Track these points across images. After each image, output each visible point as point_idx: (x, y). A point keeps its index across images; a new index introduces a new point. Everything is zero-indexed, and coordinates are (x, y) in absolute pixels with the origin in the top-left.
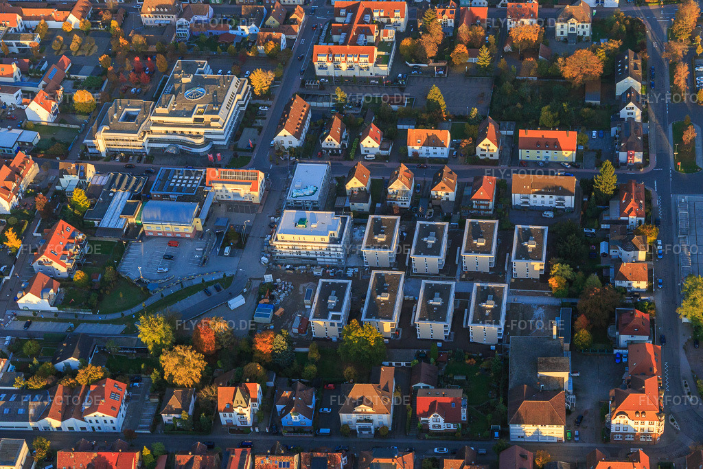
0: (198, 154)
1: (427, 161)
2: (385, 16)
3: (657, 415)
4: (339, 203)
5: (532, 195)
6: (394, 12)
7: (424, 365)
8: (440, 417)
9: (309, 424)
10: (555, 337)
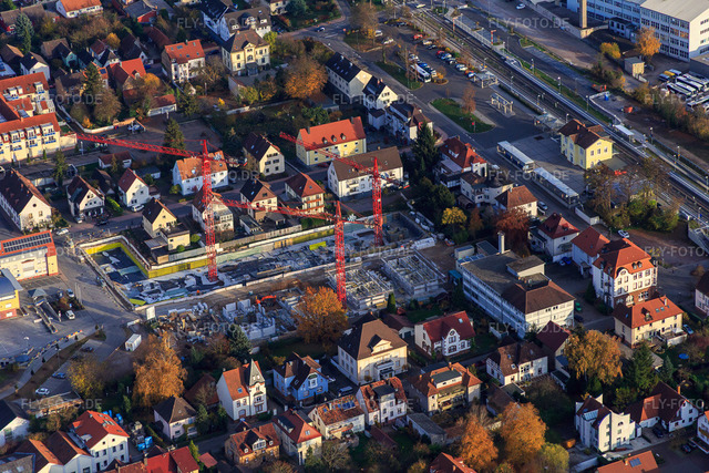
2: (24, 93)
3: (651, 261)
4: (153, 245)
5: (360, 178)
6: (34, 86)
7: (393, 315)
8: (456, 334)
9: (326, 389)
10: (503, 252)
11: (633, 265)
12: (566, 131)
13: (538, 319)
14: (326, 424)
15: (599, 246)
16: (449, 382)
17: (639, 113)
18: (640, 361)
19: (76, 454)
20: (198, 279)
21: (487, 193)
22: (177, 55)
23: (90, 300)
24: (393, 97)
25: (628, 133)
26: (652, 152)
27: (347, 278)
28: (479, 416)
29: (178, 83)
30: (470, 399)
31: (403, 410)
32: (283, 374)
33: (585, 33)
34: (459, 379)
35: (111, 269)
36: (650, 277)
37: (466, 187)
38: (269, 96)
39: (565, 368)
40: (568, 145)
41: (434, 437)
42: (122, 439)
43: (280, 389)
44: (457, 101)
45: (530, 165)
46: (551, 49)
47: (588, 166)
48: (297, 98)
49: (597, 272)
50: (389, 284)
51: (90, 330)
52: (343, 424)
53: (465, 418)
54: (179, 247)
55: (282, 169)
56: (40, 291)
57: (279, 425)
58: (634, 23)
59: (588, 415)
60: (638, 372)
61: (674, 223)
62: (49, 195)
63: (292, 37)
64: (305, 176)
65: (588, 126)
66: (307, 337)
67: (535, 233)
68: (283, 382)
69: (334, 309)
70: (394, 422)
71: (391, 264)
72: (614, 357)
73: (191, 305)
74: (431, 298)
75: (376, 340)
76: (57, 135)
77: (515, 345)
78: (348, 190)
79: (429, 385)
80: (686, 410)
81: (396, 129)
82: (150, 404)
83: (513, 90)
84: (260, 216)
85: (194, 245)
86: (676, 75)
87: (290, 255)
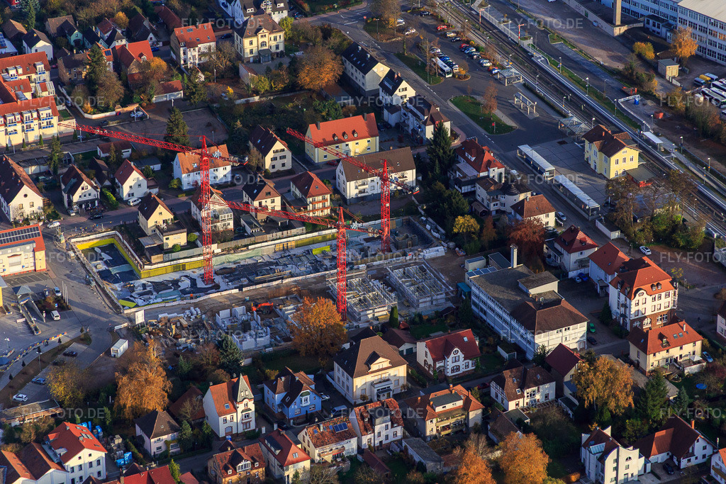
2: (24, 74)
3: (672, 283)
4: (147, 243)
5: (369, 179)
6: (35, 66)
7: (395, 330)
8: (460, 353)
9: (319, 408)
10: (515, 266)
11: (652, 286)
12: (592, 136)
13: (548, 341)
14: (316, 446)
15: (617, 263)
16: (449, 406)
17: (670, 119)
18: (653, 392)
19: (50, 468)
20: (193, 281)
21: (503, 200)
22: (187, 38)
23: (77, 300)
24: (411, 93)
25: (657, 140)
26: (681, 162)
27: (349, 287)
28: (477, 445)
29: (186, 68)
30: (471, 425)
31: (400, 434)
32: (274, 390)
33: (619, 31)
34: (460, 403)
35: (102, 267)
36: (669, 299)
37: (481, 193)
38: (281, 86)
39: (574, 395)
40: (592, 151)
41: (430, 465)
42: (99, 454)
43: (271, 406)
44: (479, 99)
45: (551, 172)
46: (581, 46)
47: (612, 176)
48: (310, 90)
49: (613, 292)
50: (393, 295)
51: (75, 333)
52: (334, 447)
53: (463, 447)
54: (174, 246)
55: (289, 166)
56: (25, 288)
57: (266, 446)
58: (671, 22)
59: (594, 448)
60: (651, 403)
61: (699, 240)
62: (42, 184)
63: (309, 22)
64: (312, 175)
65: (614, 132)
66: (303, 350)
67: (551, 246)
68: (274, 398)
69: (332, 322)
70: (388, 446)
71: (397, 274)
72: (625, 386)
73: (183, 309)
74: (437, 312)
75: (374, 357)
76: (55, 120)
77: (521, 368)
78: (357, 191)
79: (428, 408)
80: (700, 447)
81: (411, 127)
82: (131, 417)
83: (539, 90)
84: (261, 217)
85: (191, 245)
86: (712, 79)
87: (292, 258)
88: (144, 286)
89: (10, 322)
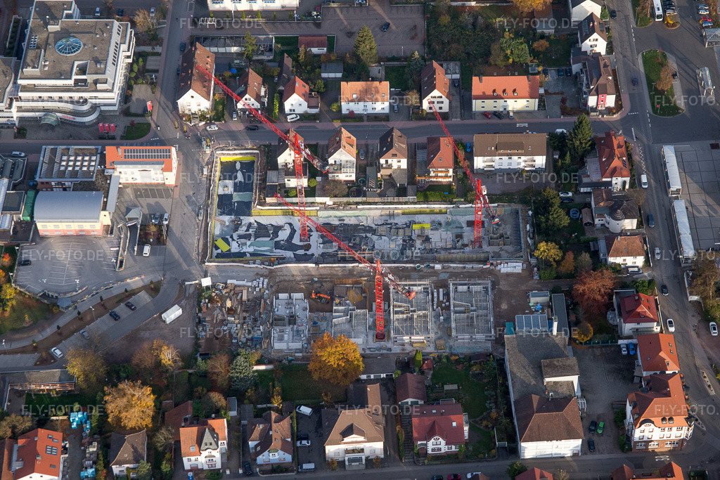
0: (83, 125)
1: (365, 118)
3: (687, 420)
4: (272, 179)
5: (498, 158)
8: (441, 440)
9: (288, 460)
11: (664, 419)
20: (293, 233)
21: (608, 219)
23: (178, 233)
35: (228, 190)
36: (682, 432)
42: (51, 477)
44: (670, 59)
51: (151, 278)
74: (469, 354)
78: (484, 165)
87: (391, 228)
88: (250, 225)
89: (106, 246)
